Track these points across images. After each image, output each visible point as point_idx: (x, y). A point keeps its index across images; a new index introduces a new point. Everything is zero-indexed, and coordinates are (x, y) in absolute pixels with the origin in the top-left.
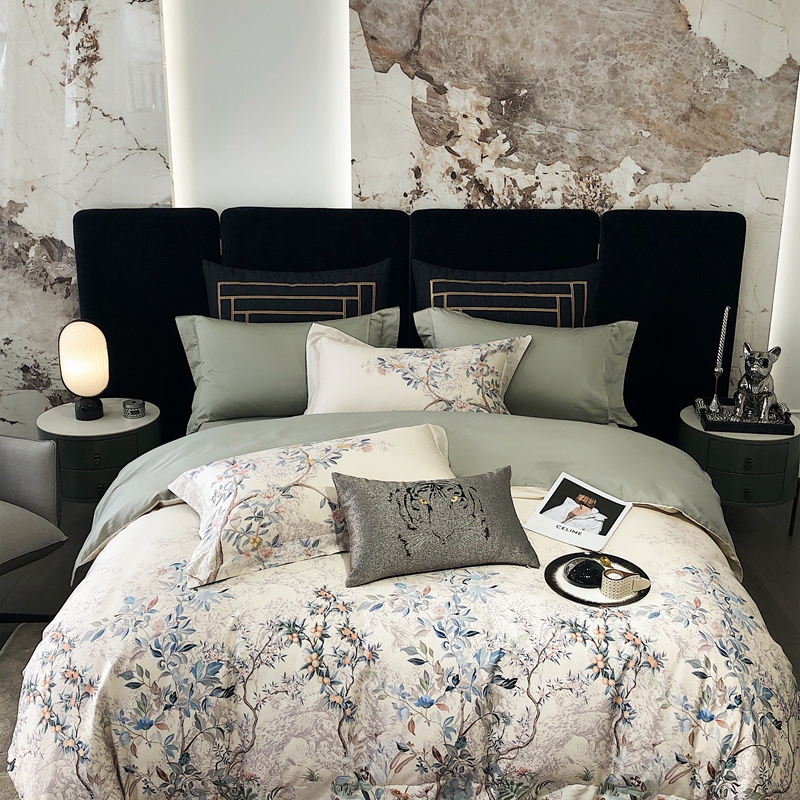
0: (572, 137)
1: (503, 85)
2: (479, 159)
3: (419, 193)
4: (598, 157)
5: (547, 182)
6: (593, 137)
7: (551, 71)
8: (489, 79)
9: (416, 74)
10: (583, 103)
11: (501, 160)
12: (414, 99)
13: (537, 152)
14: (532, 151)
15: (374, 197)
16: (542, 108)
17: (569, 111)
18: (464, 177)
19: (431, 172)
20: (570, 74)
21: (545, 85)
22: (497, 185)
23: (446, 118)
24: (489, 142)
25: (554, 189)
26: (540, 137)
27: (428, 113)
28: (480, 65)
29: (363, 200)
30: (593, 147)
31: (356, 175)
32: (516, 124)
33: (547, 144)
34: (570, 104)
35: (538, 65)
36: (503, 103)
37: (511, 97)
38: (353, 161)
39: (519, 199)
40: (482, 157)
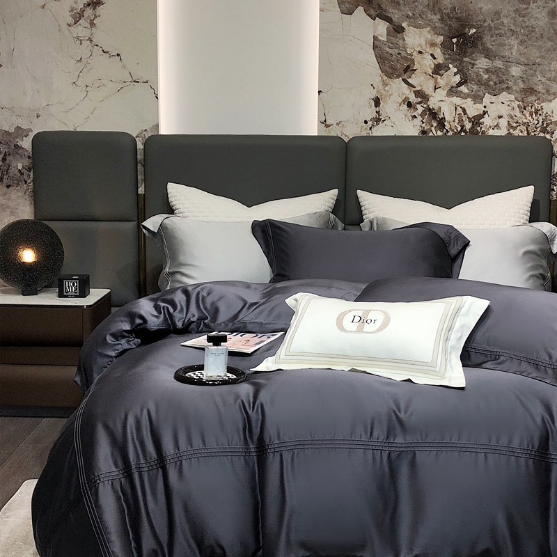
0: (515, 71)
1: (455, 25)
2: (432, 89)
3: (378, 120)
4: (540, 88)
5: (494, 110)
6: (535, 71)
7: (498, 13)
8: (441, 20)
9: (378, 16)
10: (526, 41)
11: (453, 91)
12: (375, 38)
13: (484, 84)
14: (480, 82)
15: (338, 124)
16: (489, 45)
17: (513, 48)
18: (419, 106)
19: (389, 102)
20: (513, 15)
21: (493, 25)
22: (448, 113)
23: (403, 54)
24: (442, 75)
25: (500, 117)
26: (487, 71)
27: (387, 49)
28: (434, 7)
29: (327, 126)
30: (535, 80)
31: (322, 105)
32: (466, 59)
33: (494, 77)
34: (514, 42)
35: (485, 7)
36: (454, 40)
37: (461, 35)
38: (320, 92)
39: (468, 126)
40: (435, 89)
